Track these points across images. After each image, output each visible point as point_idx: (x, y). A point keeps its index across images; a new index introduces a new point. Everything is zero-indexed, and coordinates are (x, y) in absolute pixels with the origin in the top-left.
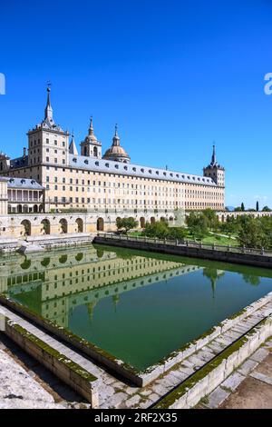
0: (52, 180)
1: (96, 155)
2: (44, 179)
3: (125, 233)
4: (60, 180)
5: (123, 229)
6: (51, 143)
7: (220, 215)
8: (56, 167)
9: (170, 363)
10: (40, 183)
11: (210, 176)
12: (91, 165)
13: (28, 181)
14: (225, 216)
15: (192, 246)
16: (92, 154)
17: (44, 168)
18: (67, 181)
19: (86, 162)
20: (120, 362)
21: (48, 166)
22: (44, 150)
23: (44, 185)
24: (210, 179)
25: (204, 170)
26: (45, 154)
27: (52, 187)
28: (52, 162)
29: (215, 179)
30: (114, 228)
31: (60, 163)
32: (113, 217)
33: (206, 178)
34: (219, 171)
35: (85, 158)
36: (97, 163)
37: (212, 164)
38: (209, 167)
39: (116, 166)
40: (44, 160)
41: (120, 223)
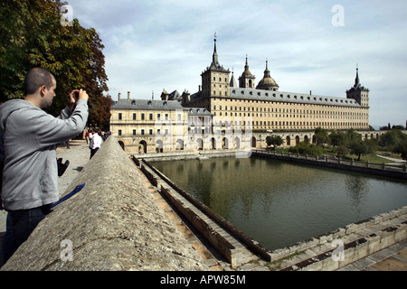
0: (218, 108)
1: (250, 86)
2: (212, 108)
3: (273, 149)
4: (223, 108)
5: (272, 146)
6: (217, 80)
7: (363, 134)
8: (221, 98)
9: (294, 249)
10: (210, 111)
11: (353, 98)
12: (247, 95)
13: (202, 109)
14: (369, 135)
15: (332, 161)
16: (247, 86)
17: (212, 100)
18: (229, 108)
19: (243, 92)
20: (255, 243)
21: (215, 98)
22: (212, 85)
23: (213, 113)
24: (353, 100)
25: (347, 92)
26: (213, 89)
27: (218, 113)
28: (217, 94)
29: (358, 100)
30: (264, 145)
31: (223, 95)
32: (264, 137)
33: (349, 100)
34: (362, 93)
35: (242, 89)
36: (251, 93)
37: (355, 86)
38: (352, 89)
39: (267, 94)
40: (212, 93)
41: (269, 141)
